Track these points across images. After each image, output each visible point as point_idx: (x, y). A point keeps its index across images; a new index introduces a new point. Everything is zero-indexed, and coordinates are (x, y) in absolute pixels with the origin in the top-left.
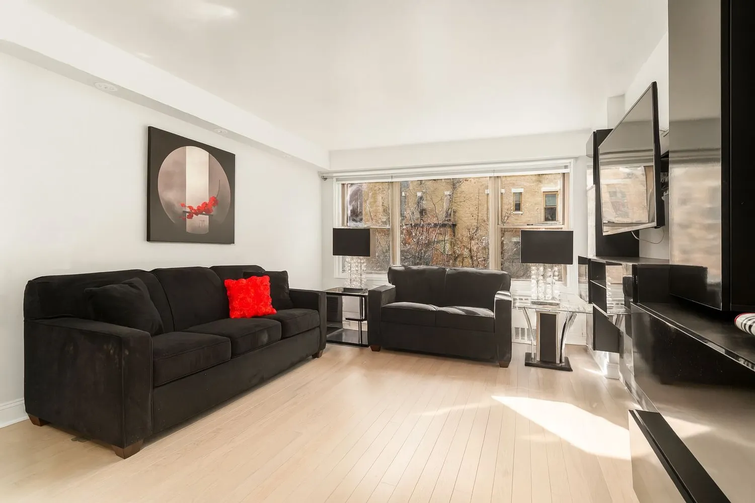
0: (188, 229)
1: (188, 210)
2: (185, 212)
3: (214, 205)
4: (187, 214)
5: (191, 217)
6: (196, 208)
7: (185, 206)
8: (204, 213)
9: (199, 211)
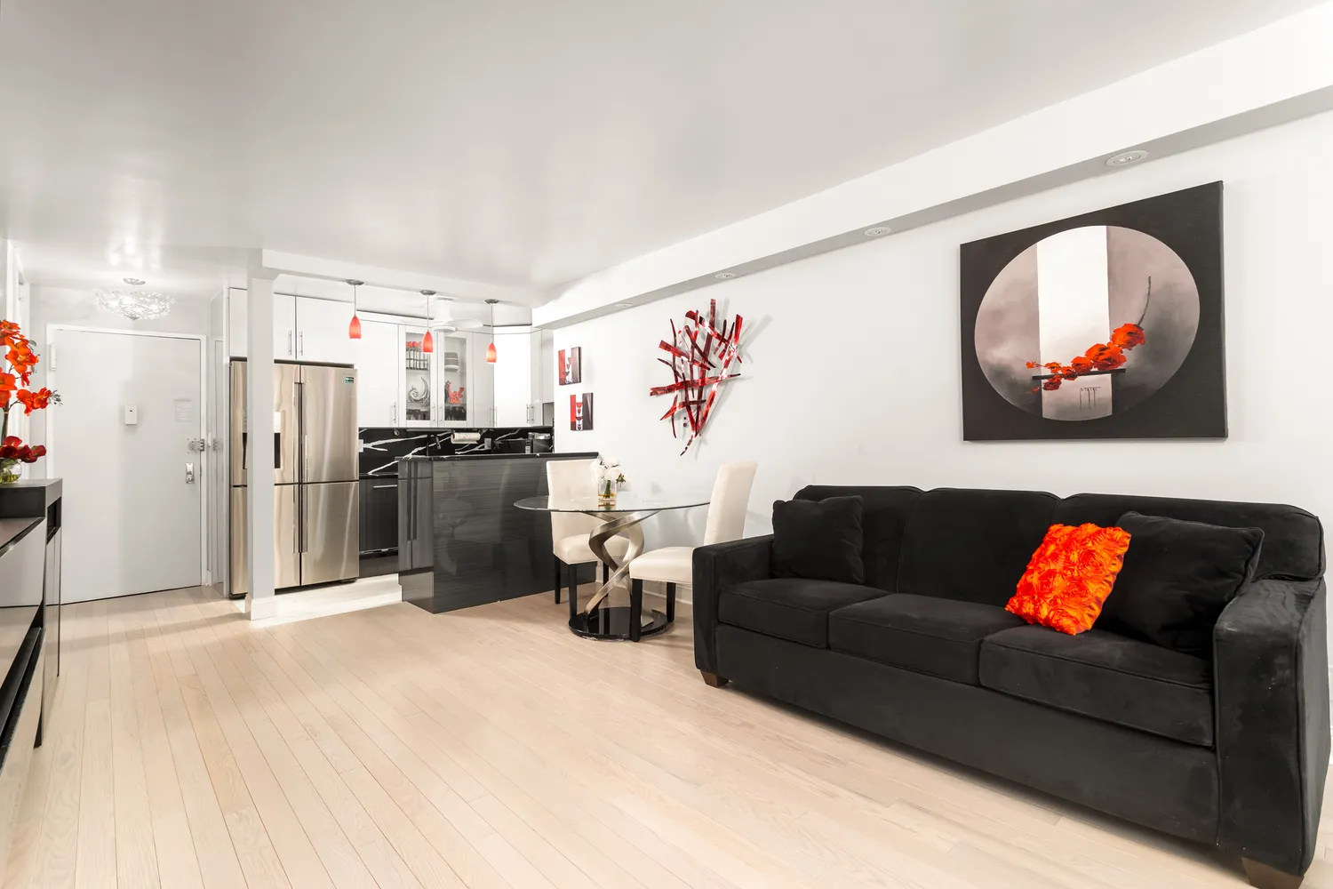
0: (1048, 412)
1: (1048, 372)
2: (1037, 379)
3: (1130, 345)
4: (1044, 381)
5: (1054, 384)
6: (1070, 365)
7: (1038, 366)
8: (1093, 370)
9: (1079, 369)
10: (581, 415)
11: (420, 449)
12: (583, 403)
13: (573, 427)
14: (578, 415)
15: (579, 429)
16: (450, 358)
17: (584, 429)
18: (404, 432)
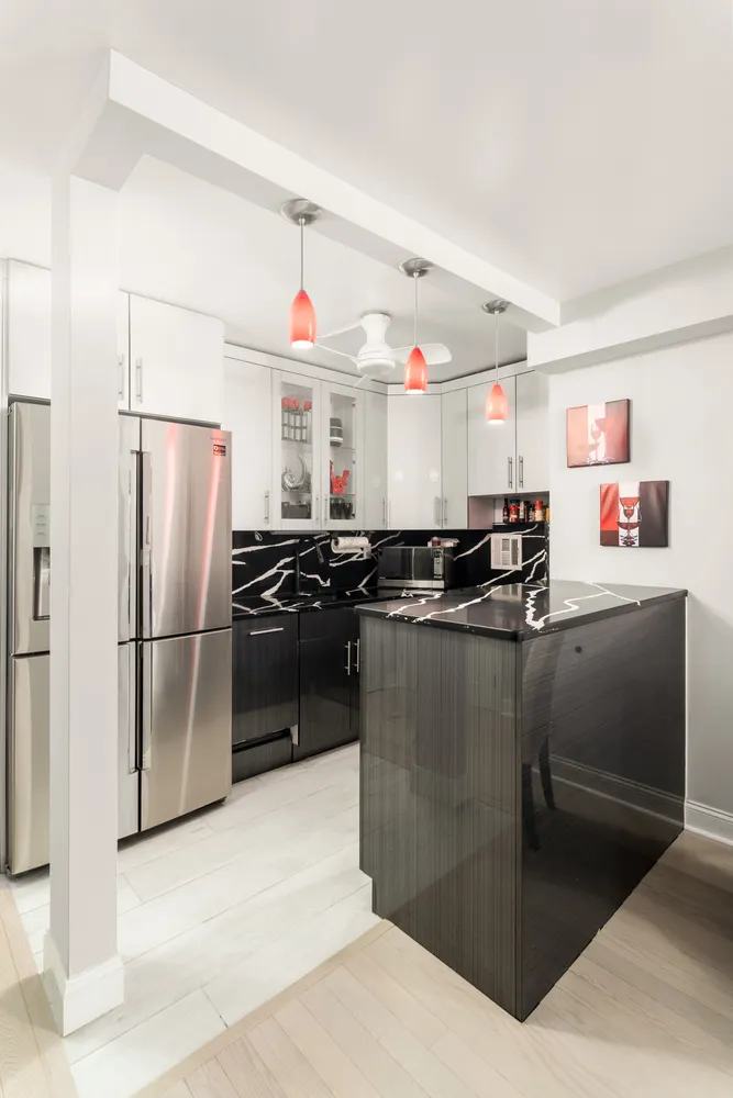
10: (634, 519)
11: (288, 560)
12: (639, 499)
13: (609, 539)
14: (623, 519)
15: (629, 543)
16: (336, 426)
17: (641, 545)
18: (268, 536)
